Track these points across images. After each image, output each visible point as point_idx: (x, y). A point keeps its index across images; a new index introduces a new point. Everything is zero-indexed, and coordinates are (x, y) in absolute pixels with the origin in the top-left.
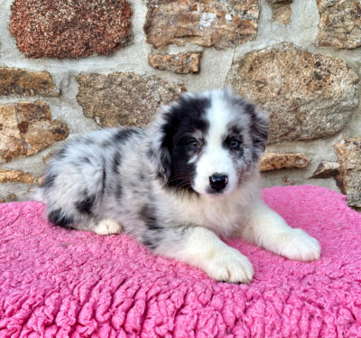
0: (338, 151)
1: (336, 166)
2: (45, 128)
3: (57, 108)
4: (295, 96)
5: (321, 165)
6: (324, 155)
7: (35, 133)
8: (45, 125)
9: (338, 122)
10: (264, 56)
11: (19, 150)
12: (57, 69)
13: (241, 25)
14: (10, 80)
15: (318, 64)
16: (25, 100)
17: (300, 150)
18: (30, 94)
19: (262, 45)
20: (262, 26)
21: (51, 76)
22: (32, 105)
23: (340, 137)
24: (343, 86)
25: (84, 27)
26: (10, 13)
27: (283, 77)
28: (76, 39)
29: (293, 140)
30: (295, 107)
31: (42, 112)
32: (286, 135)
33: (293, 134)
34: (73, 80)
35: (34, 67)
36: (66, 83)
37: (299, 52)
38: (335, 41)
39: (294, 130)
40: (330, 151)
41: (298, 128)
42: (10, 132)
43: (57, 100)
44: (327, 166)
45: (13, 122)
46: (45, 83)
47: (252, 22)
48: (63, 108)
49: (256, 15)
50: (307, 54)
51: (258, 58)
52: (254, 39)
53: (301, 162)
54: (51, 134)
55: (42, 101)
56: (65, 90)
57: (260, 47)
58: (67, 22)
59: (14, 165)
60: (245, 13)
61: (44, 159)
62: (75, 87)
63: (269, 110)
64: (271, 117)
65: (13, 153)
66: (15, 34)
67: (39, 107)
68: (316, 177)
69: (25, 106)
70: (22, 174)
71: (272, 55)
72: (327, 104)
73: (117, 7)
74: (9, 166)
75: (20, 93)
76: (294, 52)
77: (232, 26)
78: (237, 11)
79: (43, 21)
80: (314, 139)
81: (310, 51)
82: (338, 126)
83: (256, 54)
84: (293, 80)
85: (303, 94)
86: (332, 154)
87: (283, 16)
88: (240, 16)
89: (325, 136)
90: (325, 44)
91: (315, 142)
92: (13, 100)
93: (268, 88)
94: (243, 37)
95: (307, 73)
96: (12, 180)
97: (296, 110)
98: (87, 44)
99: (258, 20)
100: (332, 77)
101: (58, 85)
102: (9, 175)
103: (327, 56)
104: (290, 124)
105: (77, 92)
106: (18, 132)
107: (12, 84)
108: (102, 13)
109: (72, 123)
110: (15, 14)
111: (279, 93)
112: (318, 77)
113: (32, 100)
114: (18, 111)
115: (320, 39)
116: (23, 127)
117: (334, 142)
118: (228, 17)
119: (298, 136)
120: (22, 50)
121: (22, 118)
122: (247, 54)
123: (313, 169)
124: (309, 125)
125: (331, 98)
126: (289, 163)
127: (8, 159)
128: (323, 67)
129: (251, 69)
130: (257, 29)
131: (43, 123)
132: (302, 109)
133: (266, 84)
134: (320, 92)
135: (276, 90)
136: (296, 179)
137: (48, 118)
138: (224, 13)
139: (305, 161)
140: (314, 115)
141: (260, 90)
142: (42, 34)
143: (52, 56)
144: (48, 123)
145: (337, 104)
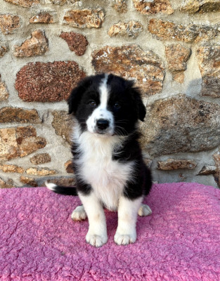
0: (215, 159)
1: (213, 168)
2: (33, 141)
3: (40, 130)
4: (186, 126)
5: (204, 167)
6: (206, 161)
7: (26, 144)
8: (33, 140)
9: (215, 141)
10: (166, 102)
11: (16, 153)
12: (41, 108)
13: (152, 84)
14: (13, 114)
15: (202, 107)
16: (21, 125)
17: (190, 158)
18: (24, 122)
19: (165, 96)
20: (165, 84)
21: (37, 112)
22: (25, 128)
23: (217, 150)
24: (217, 120)
25: (58, 86)
26: (16, 78)
27: (178, 114)
28: (53, 92)
29: (186, 151)
30: (187, 132)
31: (31, 132)
32: (181, 148)
33: (185, 148)
34: (50, 114)
35: (27, 107)
36: (46, 116)
37: (189, 99)
38: (212, 93)
39: (186, 146)
40: (210, 159)
41: (189, 145)
42: (11, 143)
43: (40, 125)
44: (208, 168)
45: (13, 138)
46: (34, 116)
47: (159, 83)
48: (44, 130)
49: (162, 78)
50: (194, 101)
51: (162, 103)
52: (161, 92)
53: (191, 166)
54: (36, 145)
55: (31, 126)
56: (45, 119)
57: (164, 97)
58: (48, 83)
59: (13, 162)
60: (155, 77)
61: (31, 159)
62: (51, 118)
63: (170, 134)
64: (171, 138)
65: (12, 156)
66: (18, 89)
67: (29, 129)
68: (201, 174)
69: (21, 129)
70: (17, 167)
71: (172, 101)
72: (208, 131)
73: (78, 75)
74: (10, 163)
75: (18, 121)
76: (186, 100)
77: (146, 85)
78: (150, 77)
79: (35, 82)
80: (200, 151)
81: (197, 98)
82: (215, 143)
83: (161, 101)
84: (185, 116)
85: (192, 125)
86: (212, 160)
87: (179, 78)
88: (152, 79)
89: (207, 149)
90: (206, 95)
91: (200, 153)
92: (15, 125)
93: (168, 121)
94: (154, 92)
95: (194, 112)
96: (10, 171)
97: (187, 134)
98: (59, 95)
99: (163, 81)
100: (211, 115)
101: (41, 116)
102: (10, 168)
103: (207, 102)
104: (183, 142)
105: (52, 121)
106: (16, 143)
107: (15, 117)
108: (69, 78)
109: (48, 138)
110: (18, 78)
111: (176, 124)
112: (201, 114)
113: (25, 125)
114: (17, 131)
115: (202, 92)
116: (19, 141)
117: (212, 153)
118: (144, 80)
119: (188, 150)
120: (21, 97)
121: (19, 135)
122: (156, 101)
123: (199, 170)
124: (196, 143)
125: (210, 127)
126: (183, 166)
127: (9, 159)
128: (205, 109)
129: (158, 110)
130: (162, 87)
131: (31, 138)
132: (191, 134)
133: (167, 119)
134: (202, 124)
135: (174, 122)
136: (187, 175)
137: (35, 136)
138: (142, 78)
139: (193, 165)
140: (199, 137)
141: (163, 122)
142: (33, 89)
143: (38, 101)
144: (34, 138)
145: (214, 131)
